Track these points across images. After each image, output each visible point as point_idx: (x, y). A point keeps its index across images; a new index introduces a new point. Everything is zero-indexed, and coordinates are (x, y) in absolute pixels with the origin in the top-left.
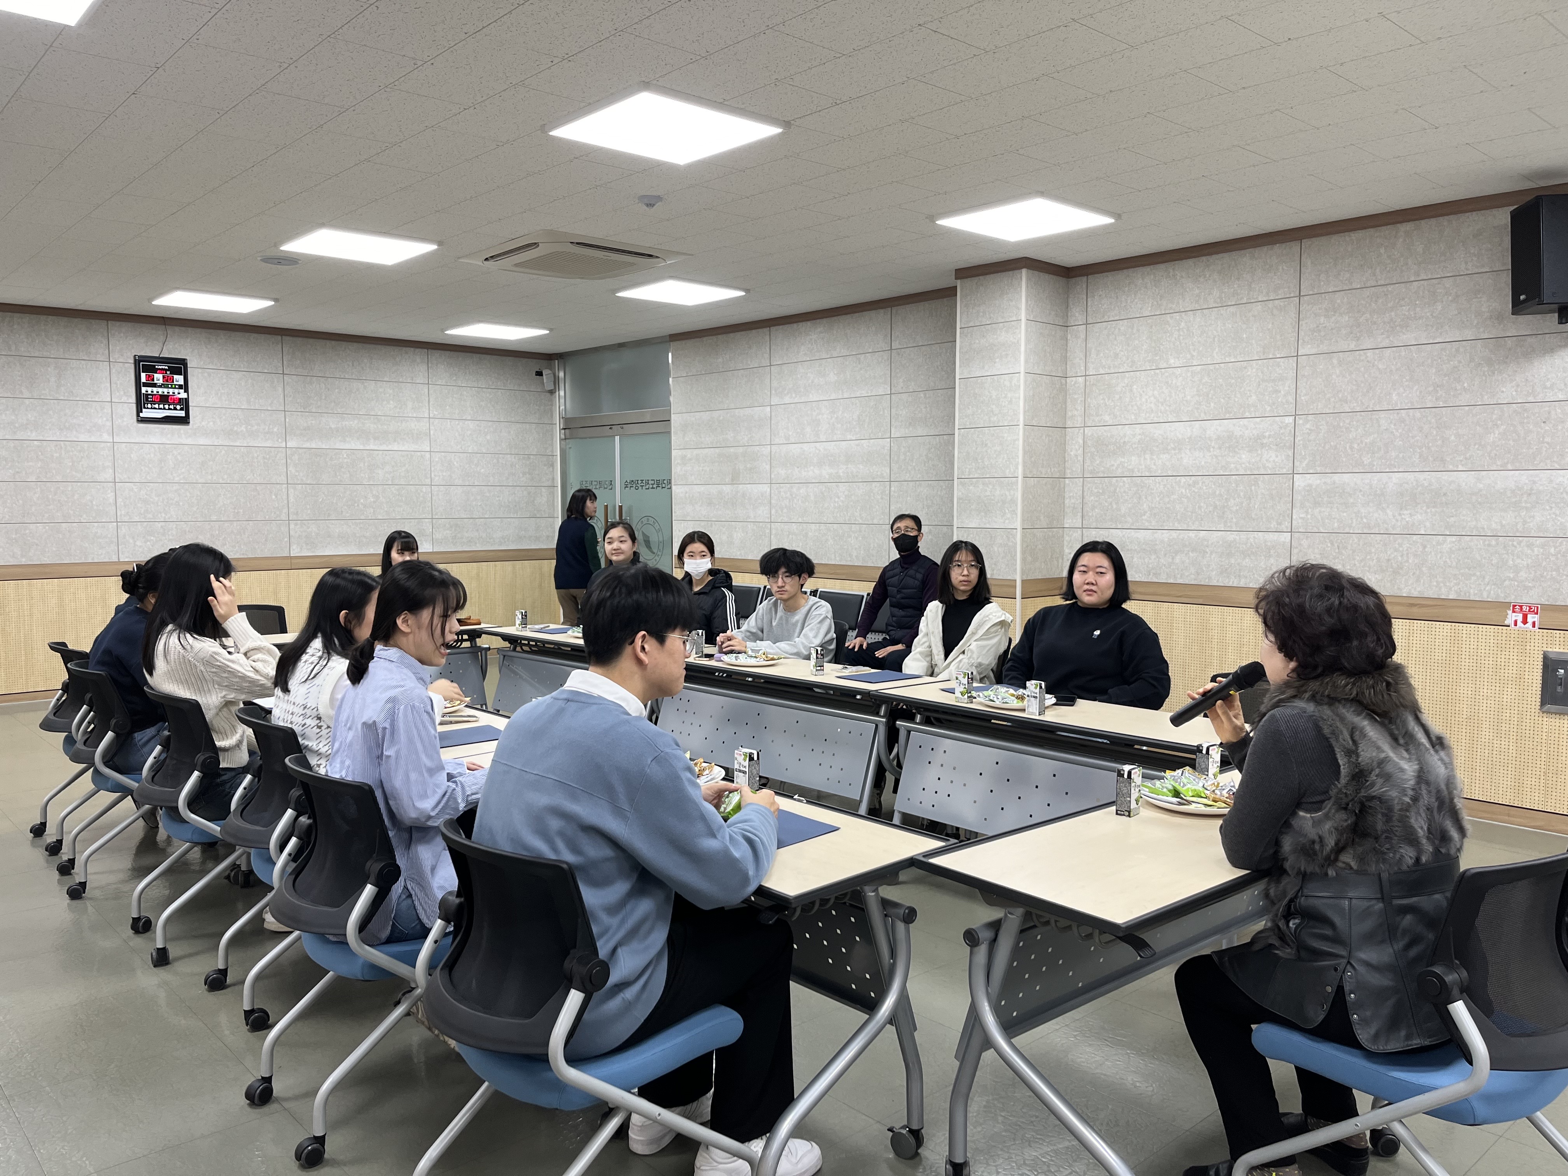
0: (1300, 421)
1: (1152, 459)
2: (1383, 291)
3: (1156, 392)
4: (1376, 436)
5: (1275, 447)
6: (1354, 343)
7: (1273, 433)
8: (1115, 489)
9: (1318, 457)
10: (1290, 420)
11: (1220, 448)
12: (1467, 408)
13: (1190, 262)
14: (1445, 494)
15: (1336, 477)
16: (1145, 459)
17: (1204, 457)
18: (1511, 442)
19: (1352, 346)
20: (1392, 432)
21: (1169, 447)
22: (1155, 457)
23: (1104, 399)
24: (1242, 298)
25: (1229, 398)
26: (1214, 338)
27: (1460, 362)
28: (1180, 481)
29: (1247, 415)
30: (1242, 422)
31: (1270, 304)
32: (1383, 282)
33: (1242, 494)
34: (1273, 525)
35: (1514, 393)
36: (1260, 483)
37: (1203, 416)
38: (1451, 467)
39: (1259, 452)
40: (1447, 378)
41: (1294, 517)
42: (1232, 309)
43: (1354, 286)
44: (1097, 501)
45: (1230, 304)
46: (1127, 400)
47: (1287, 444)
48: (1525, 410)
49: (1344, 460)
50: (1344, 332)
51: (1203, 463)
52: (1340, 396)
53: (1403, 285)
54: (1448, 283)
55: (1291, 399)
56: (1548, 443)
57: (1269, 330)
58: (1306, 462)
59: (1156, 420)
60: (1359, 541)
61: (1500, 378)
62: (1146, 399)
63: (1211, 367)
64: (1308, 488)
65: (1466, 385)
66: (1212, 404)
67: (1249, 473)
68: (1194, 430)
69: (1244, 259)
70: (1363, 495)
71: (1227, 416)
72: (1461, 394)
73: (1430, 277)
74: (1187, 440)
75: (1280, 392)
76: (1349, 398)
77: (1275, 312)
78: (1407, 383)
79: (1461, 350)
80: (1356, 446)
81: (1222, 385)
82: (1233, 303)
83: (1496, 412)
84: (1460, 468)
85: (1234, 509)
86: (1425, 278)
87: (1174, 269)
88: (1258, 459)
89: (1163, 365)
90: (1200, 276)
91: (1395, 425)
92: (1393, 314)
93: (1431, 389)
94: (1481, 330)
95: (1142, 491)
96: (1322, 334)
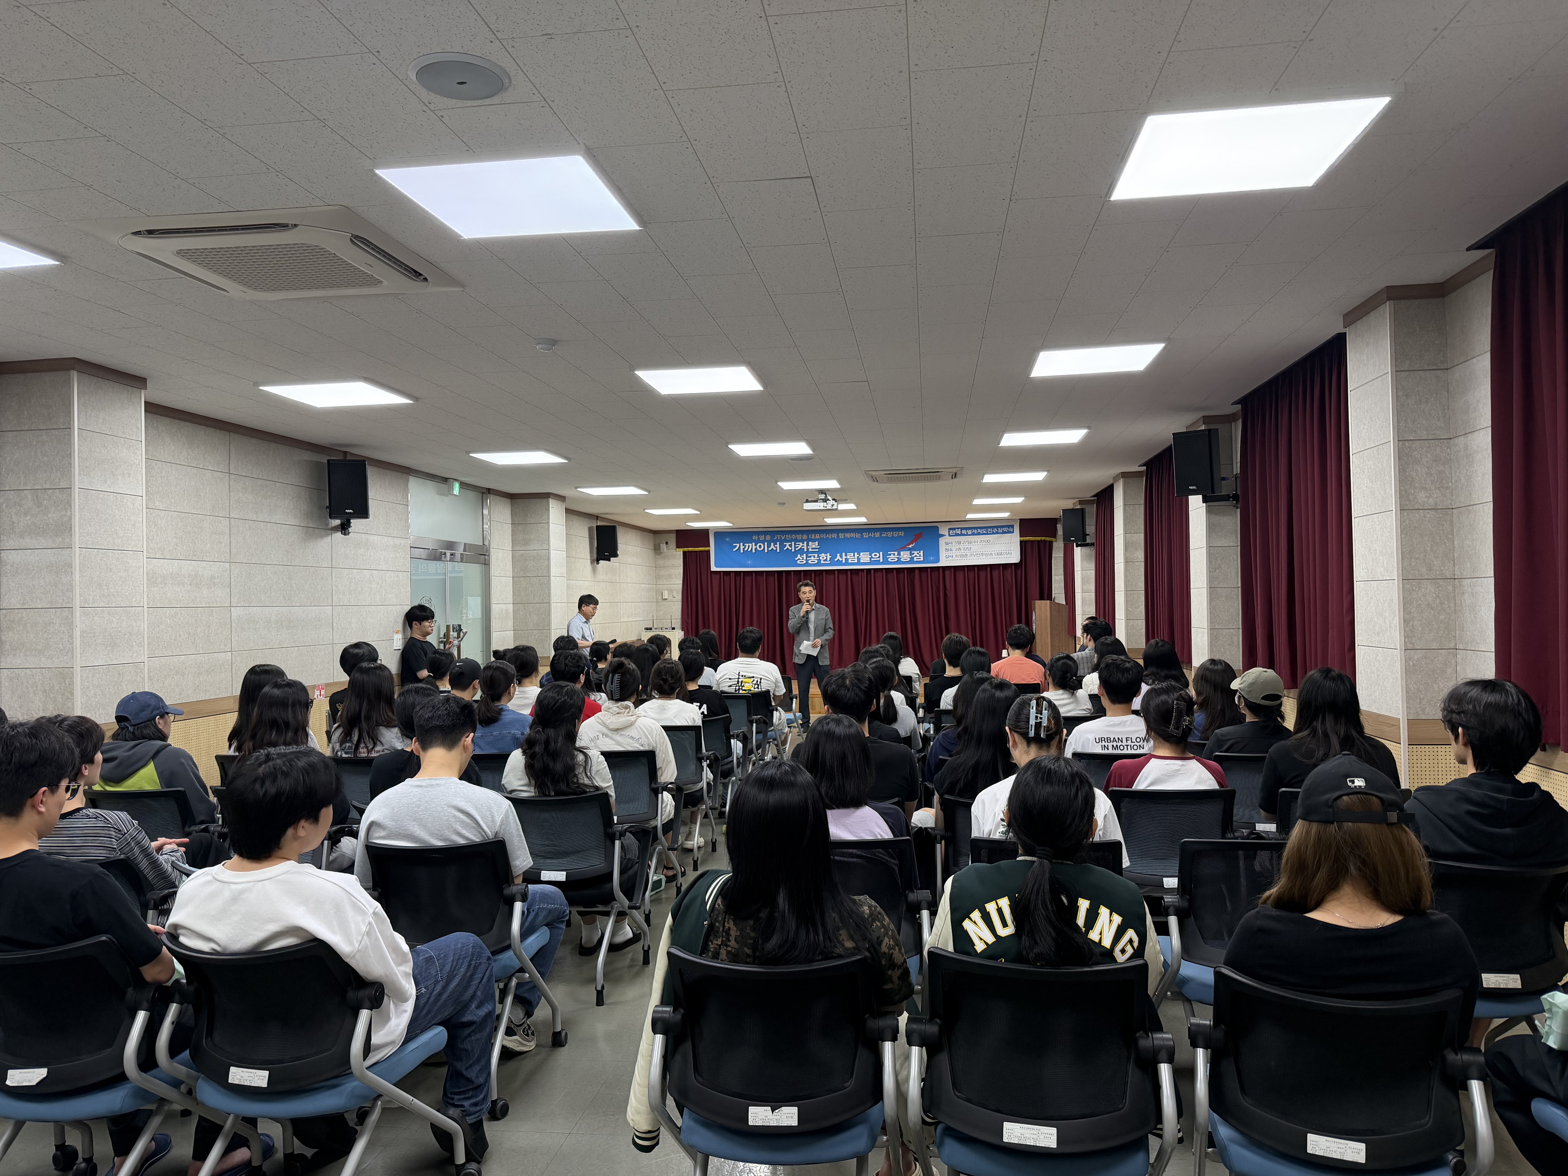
0: (233, 568)
2: (266, 484)
4: (267, 581)
5: (221, 586)
6: (256, 516)
7: (219, 575)
9: (243, 595)
10: (228, 565)
11: (191, 584)
12: (298, 567)
14: (294, 621)
15: (252, 609)
17: (180, 591)
18: (313, 590)
19: (254, 518)
20: (273, 580)
21: (157, 582)
24: (199, 463)
25: (194, 543)
26: (184, 491)
27: (295, 539)
28: (166, 612)
29: (205, 559)
30: (203, 564)
31: (214, 474)
32: (265, 478)
34: (223, 647)
35: (312, 561)
36: (214, 613)
37: (179, 556)
38: (295, 604)
39: (213, 589)
40: (291, 548)
41: (232, 640)
42: (194, 470)
43: (253, 476)
47: (226, 584)
48: (316, 571)
49: (254, 597)
50: (251, 506)
51: (181, 597)
52: (251, 551)
53: (274, 483)
54: (289, 488)
55: (228, 550)
56: (324, 591)
57: (215, 493)
58: (236, 598)
61: (308, 551)
63: (183, 515)
64: (238, 618)
65: (297, 553)
66: (185, 547)
67: (207, 605)
68: (173, 567)
69: (201, 433)
70: (262, 622)
71: (194, 558)
72: (296, 558)
74: (171, 576)
75: (222, 543)
76: (254, 554)
77: (217, 480)
78: (277, 548)
79: (296, 531)
80: (259, 588)
81: (190, 532)
82: (194, 466)
83: (307, 570)
85: (201, 635)
86: (281, 482)
88: (212, 594)
90: (175, 435)
91: (274, 575)
92: (271, 501)
93: (285, 553)
94: (301, 521)
96: (241, 505)
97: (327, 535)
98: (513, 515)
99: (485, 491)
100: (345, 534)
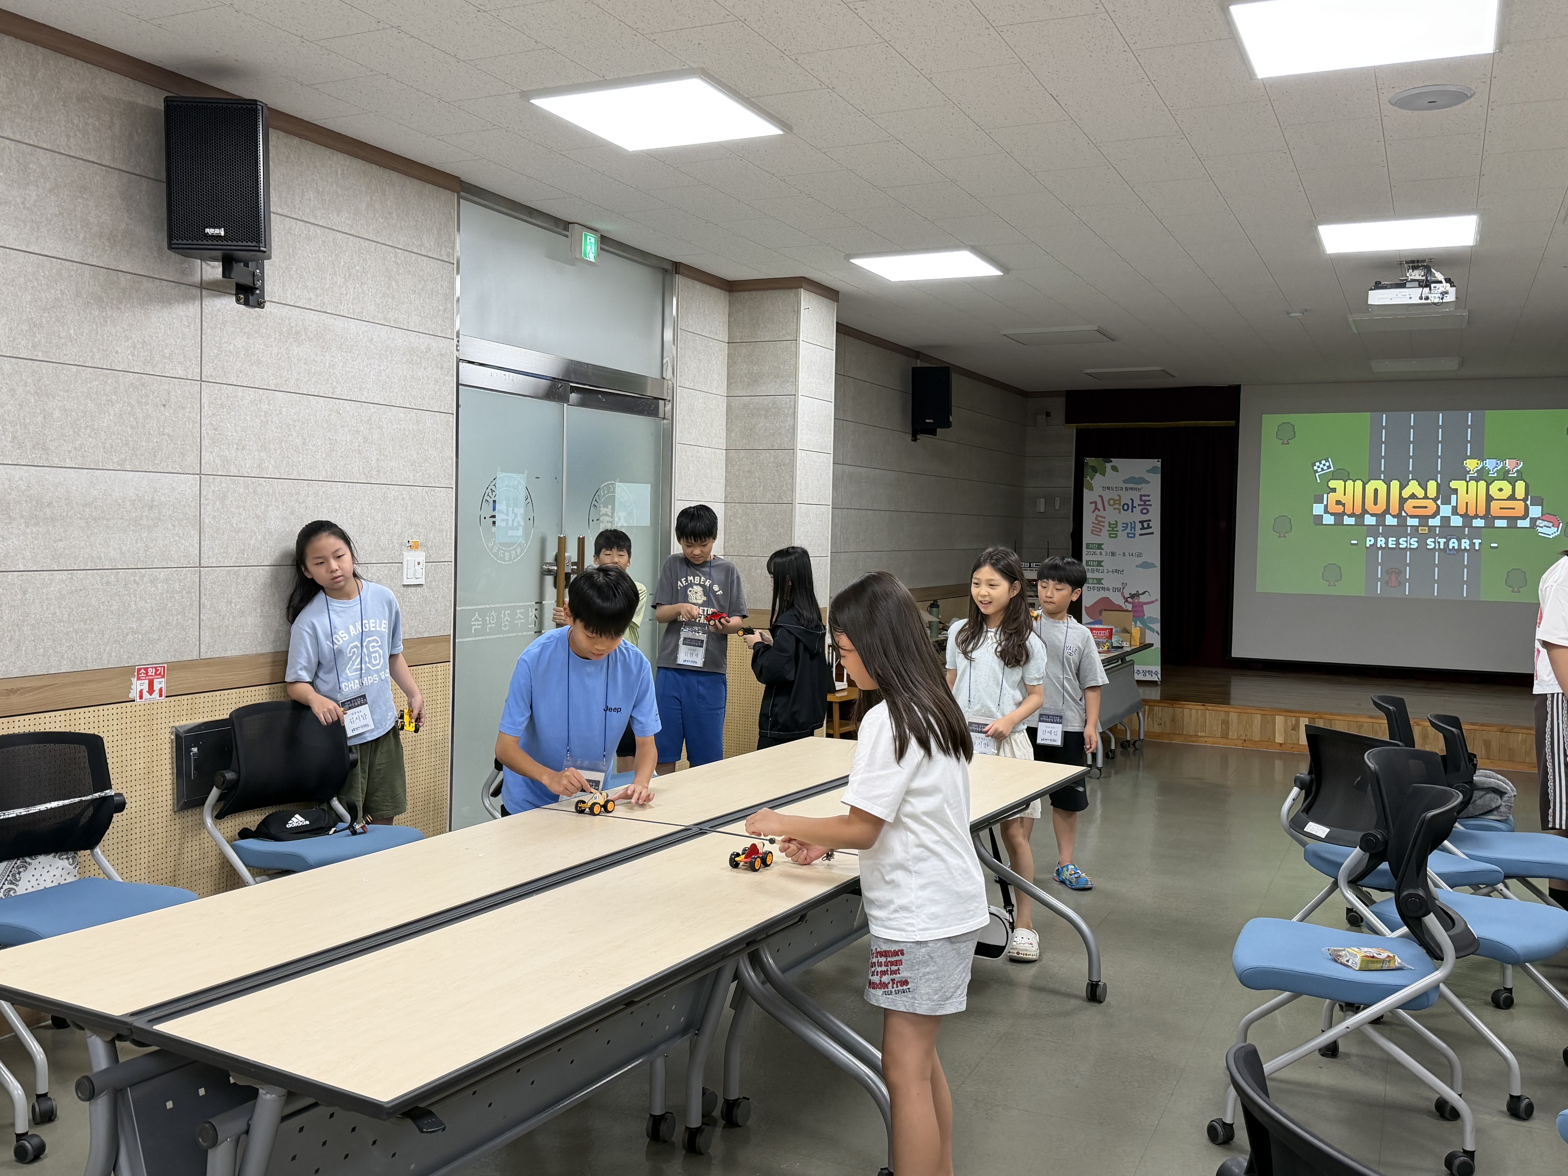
12: (74, 369)
14: (50, 505)
18: (129, 429)
27: (63, 293)
38: (57, 461)
40: (47, 314)
48: (144, 384)
54: (44, 158)
56: (169, 436)
61: (114, 331)
65: (72, 331)
72: (65, 344)
79: (64, 274)
84: (68, 463)
93: (25, 326)
94: (90, 250)
97: (183, 298)
98: (732, 325)
99: (668, 267)
100: (247, 303)
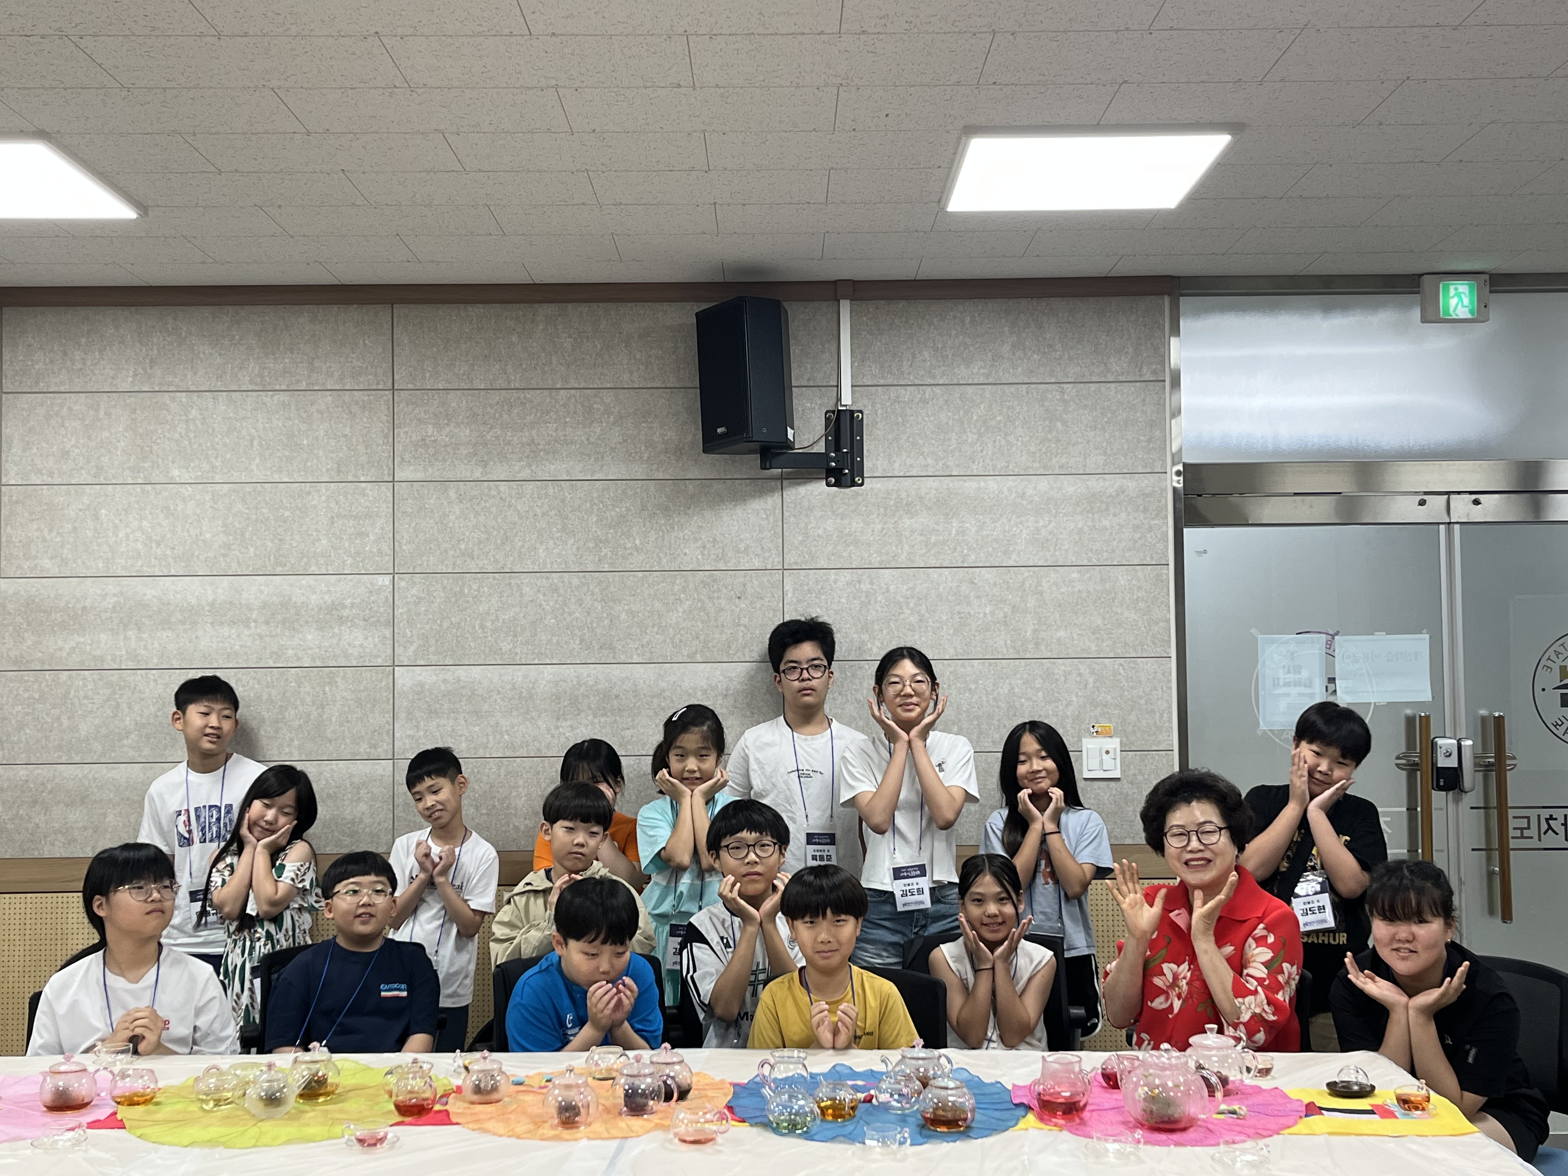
0: (401, 584)
1: (140, 639)
2: (519, 398)
3: (144, 523)
4: (517, 609)
5: (362, 623)
6: (480, 470)
7: (358, 601)
8: (67, 693)
9: (432, 641)
10: (386, 580)
11: (267, 623)
12: (640, 574)
13: (206, 312)
14: (617, 697)
15: (461, 672)
16: (126, 638)
17: (238, 636)
18: (699, 623)
19: (478, 474)
20: (540, 605)
21: (173, 620)
22: (145, 636)
23: (38, 529)
24: (298, 381)
25: (280, 540)
26: (252, 441)
27: (628, 510)
29: (313, 569)
30: (305, 581)
31: (347, 396)
32: (518, 386)
33: (308, 699)
34: (363, 749)
35: (700, 557)
36: (338, 680)
37: (235, 568)
38: (623, 658)
39: (336, 630)
40: (612, 531)
41: (397, 735)
42: (281, 397)
43: (476, 386)
44: (27, 714)
45: (277, 387)
46: (89, 534)
47: (382, 620)
48: (715, 581)
49: (472, 645)
50: (464, 451)
51: (237, 647)
52: (463, 547)
53: (546, 393)
54: (608, 397)
55: (386, 548)
56: (745, 626)
57: (346, 436)
58: (412, 648)
59: (147, 571)
60: (499, 769)
61: (681, 535)
62: (127, 535)
63: (248, 488)
64: (419, 689)
65: (637, 542)
66: (252, 550)
67: (319, 664)
68: (219, 591)
69: (301, 320)
70: (503, 700)
71: (279, 570)
72: (631, 554)
73: (583, 385)
74: (207, 608)
75: (368, 536)
76: (476, 553)
77: (355, 408)
78: (559, 535)
79: (629, 492)
80: (489, 624)
81: (267, 519)
82: (284, 388)
83: (678, 581)
84: (636, 659)
85: (296, 723)
86: (576, 386)
87: (175, 319)
88: (335, 641)
89: (157, 477)
90: (224, 337)
91: (544, 595)
92: (534, 432)
93: (591, 545)
94: (655, 467)
95: (122, 695)
96: (431, 451)
97: (762, 492)
100: (838, 484)
